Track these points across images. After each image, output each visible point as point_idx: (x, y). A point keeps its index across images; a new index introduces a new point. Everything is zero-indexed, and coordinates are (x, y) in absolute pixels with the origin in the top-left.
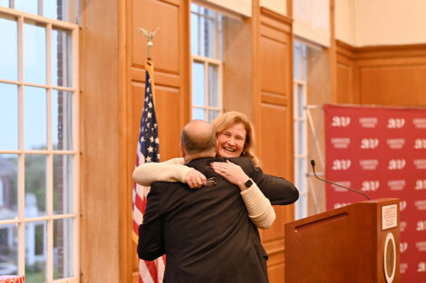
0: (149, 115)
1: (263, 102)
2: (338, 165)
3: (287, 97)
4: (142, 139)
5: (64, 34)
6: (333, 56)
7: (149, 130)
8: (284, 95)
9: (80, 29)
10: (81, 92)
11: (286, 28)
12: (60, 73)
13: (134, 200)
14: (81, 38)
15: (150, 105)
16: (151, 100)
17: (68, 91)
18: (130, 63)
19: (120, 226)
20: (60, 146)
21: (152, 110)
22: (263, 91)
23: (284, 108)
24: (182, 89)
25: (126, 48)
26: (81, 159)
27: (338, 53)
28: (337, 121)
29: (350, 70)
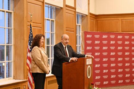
0: (31, 35)
1: (66, 31)
2: (88, 48)
3: (74, 29)
4: (29, 42)
5: (10, 14)
6: (89, 17)
7: (31, 39)
8: (73, 29)
9: (14, 12)
10: (14, 29)
11: (74, 10)
12: (9, 24)
13: (27, 57)
14: (14, 15)
15: (31, 33)
16: (32, 31)
17: (11, 29)
18: (27, 21)
19: (24, 64)
20: (9, 43)
21: (32, 34)
22: (66, 28)
23: (73, 32)
24: (42, 28)
25: (26, 17)
26: (14, 46)
27: (90, 16)
28: (88, 36)
29: (95, 21)
